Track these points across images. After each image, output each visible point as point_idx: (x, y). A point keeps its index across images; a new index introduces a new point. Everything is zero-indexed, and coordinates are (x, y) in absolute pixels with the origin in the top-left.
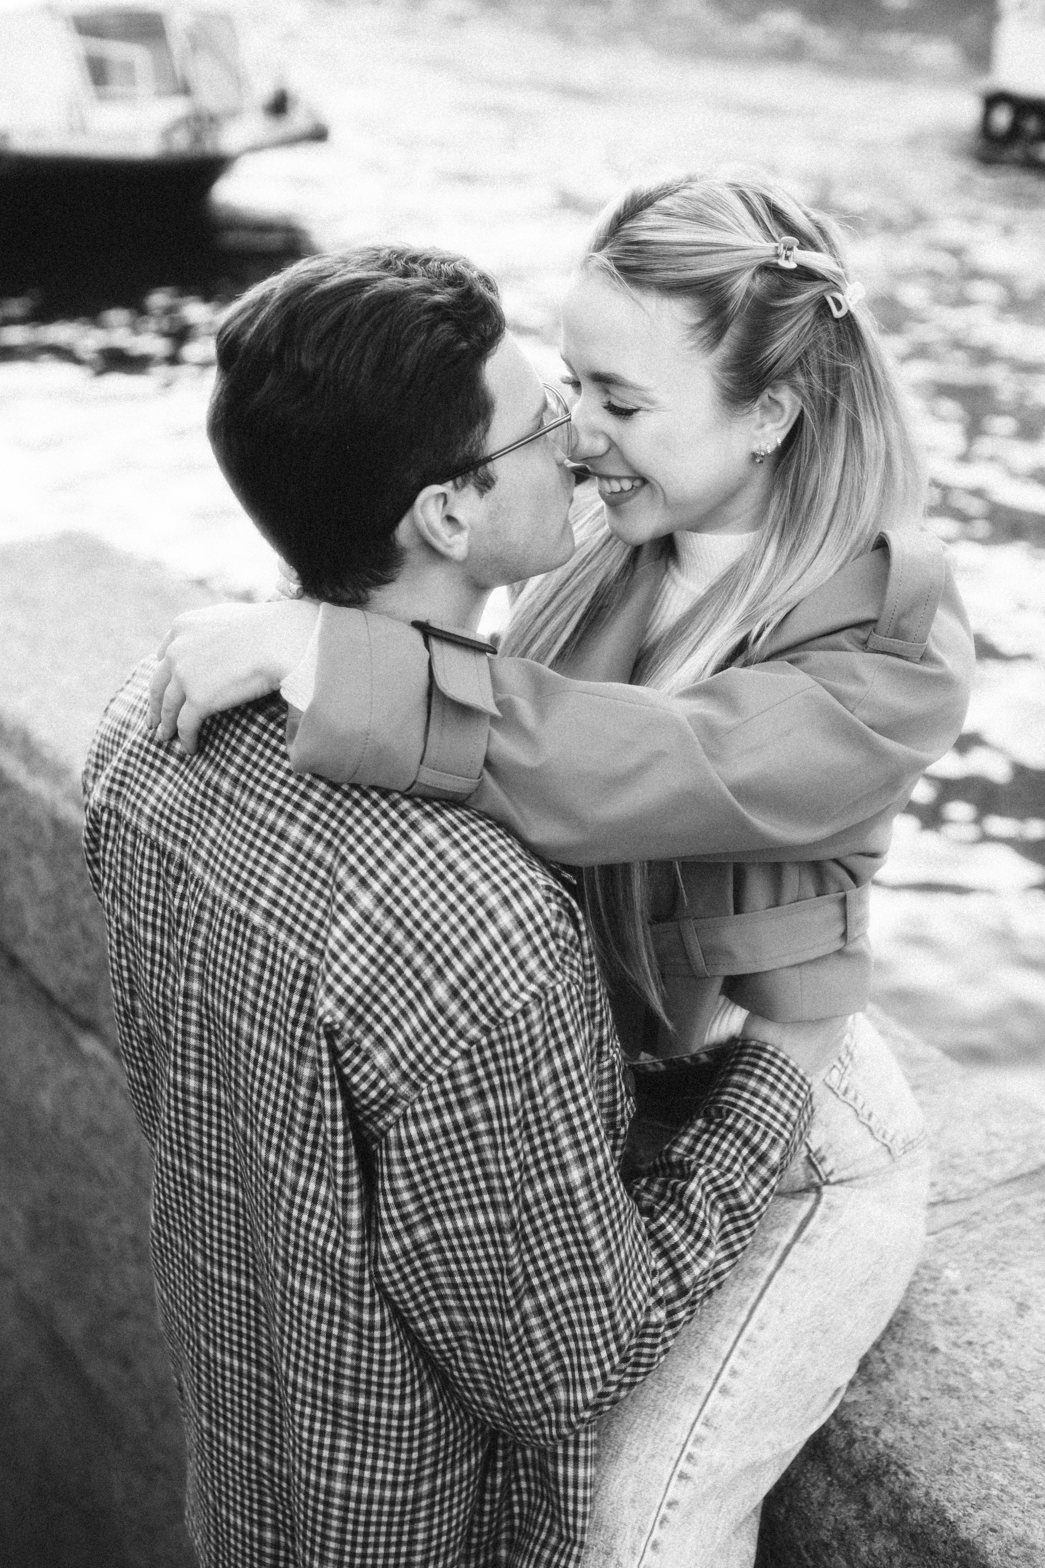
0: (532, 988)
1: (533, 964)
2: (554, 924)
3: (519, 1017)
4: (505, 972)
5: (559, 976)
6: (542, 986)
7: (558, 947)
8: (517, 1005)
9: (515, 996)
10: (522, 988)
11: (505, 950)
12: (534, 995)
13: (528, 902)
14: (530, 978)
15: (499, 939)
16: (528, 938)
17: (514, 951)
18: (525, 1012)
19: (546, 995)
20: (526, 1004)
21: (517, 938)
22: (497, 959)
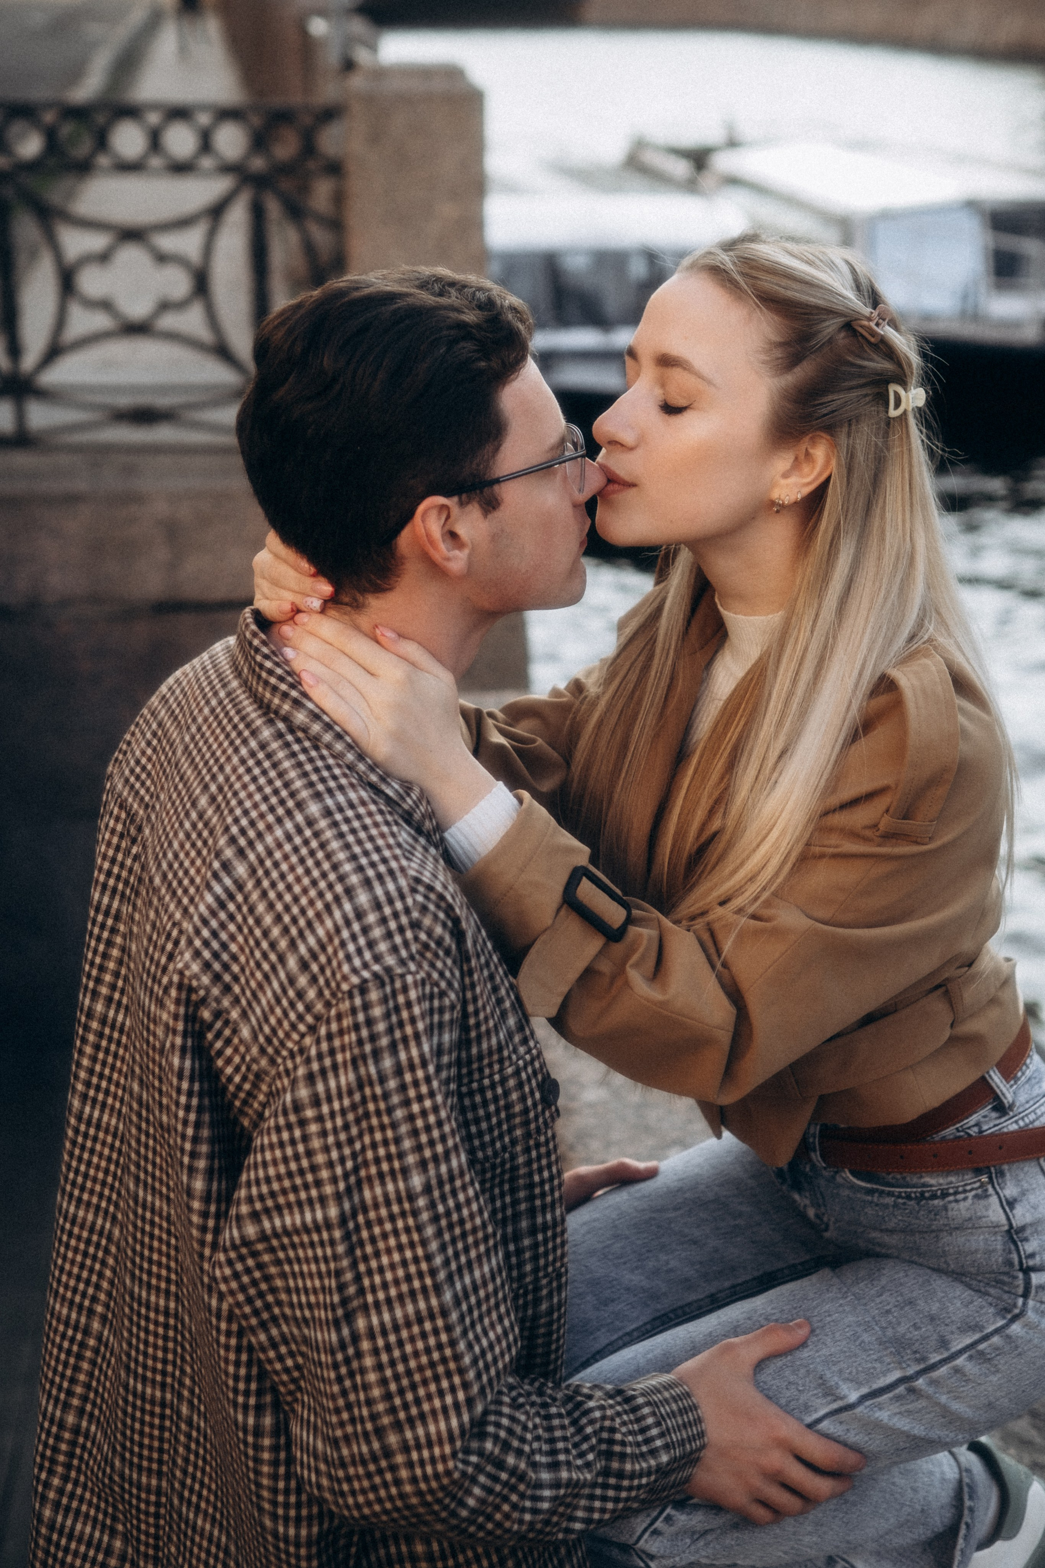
0: (376, 968)
1: (383, 947)
2: (415, 914)
3: (356, 992)
4: (351, 948)
5: (412, 967)
6: (388, 970)
7: (416, 939)
8: (355, 980)
9: (355, 971)
10: (366, 966)
11: (356, 927)
12: (376, 975)
13: (391, 887)
14: (377, 958)
15: (351, 915)
16: (383, 921)
17: (365, 930)
18: (363, 989)
19: (392, 981)
20: (365, 981)
21: (372, 918)
22: (345, 934)
